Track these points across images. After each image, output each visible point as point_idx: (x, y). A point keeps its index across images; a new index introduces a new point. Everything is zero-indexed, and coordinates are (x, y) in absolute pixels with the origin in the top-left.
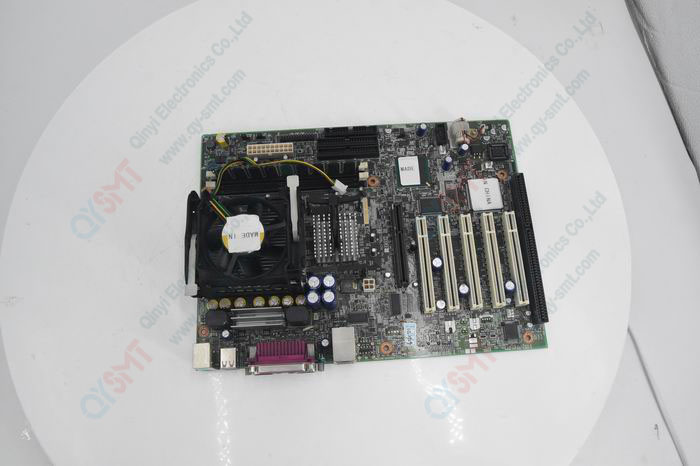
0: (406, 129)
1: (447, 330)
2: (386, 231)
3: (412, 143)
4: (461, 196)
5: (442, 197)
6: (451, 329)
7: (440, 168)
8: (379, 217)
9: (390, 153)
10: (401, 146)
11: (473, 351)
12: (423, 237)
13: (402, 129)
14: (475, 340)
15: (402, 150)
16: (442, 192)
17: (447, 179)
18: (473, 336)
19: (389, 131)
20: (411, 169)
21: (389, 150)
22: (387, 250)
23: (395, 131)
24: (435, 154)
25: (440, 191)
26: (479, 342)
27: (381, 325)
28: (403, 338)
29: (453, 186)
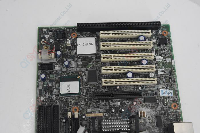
0: (40, 87)
1: (163, 73)
2: (107, 104)
3: (50, 84)
4: (86, 59)
5: (87, 70)
6: (162, 71)
7: (69, 69)
8: (98, 107)
9: (56, 98)
10: (52, 92)
11: (173, 61)
12: (114, 82)
13: (40, 90)
14: (167, 59)
15: (55, 91)
16: (84, 69)
17: (75, 67)
18: (165, 60)
19: (42, 99)
20: (68, 86)
21: (54, 99)
22: (119, 103)
23: (41, 95)
24: (59, 71)
25: (83, 70)
26: (168, 57)
27: (162, 108)
28: (169, 97)
29: (80, 63)
